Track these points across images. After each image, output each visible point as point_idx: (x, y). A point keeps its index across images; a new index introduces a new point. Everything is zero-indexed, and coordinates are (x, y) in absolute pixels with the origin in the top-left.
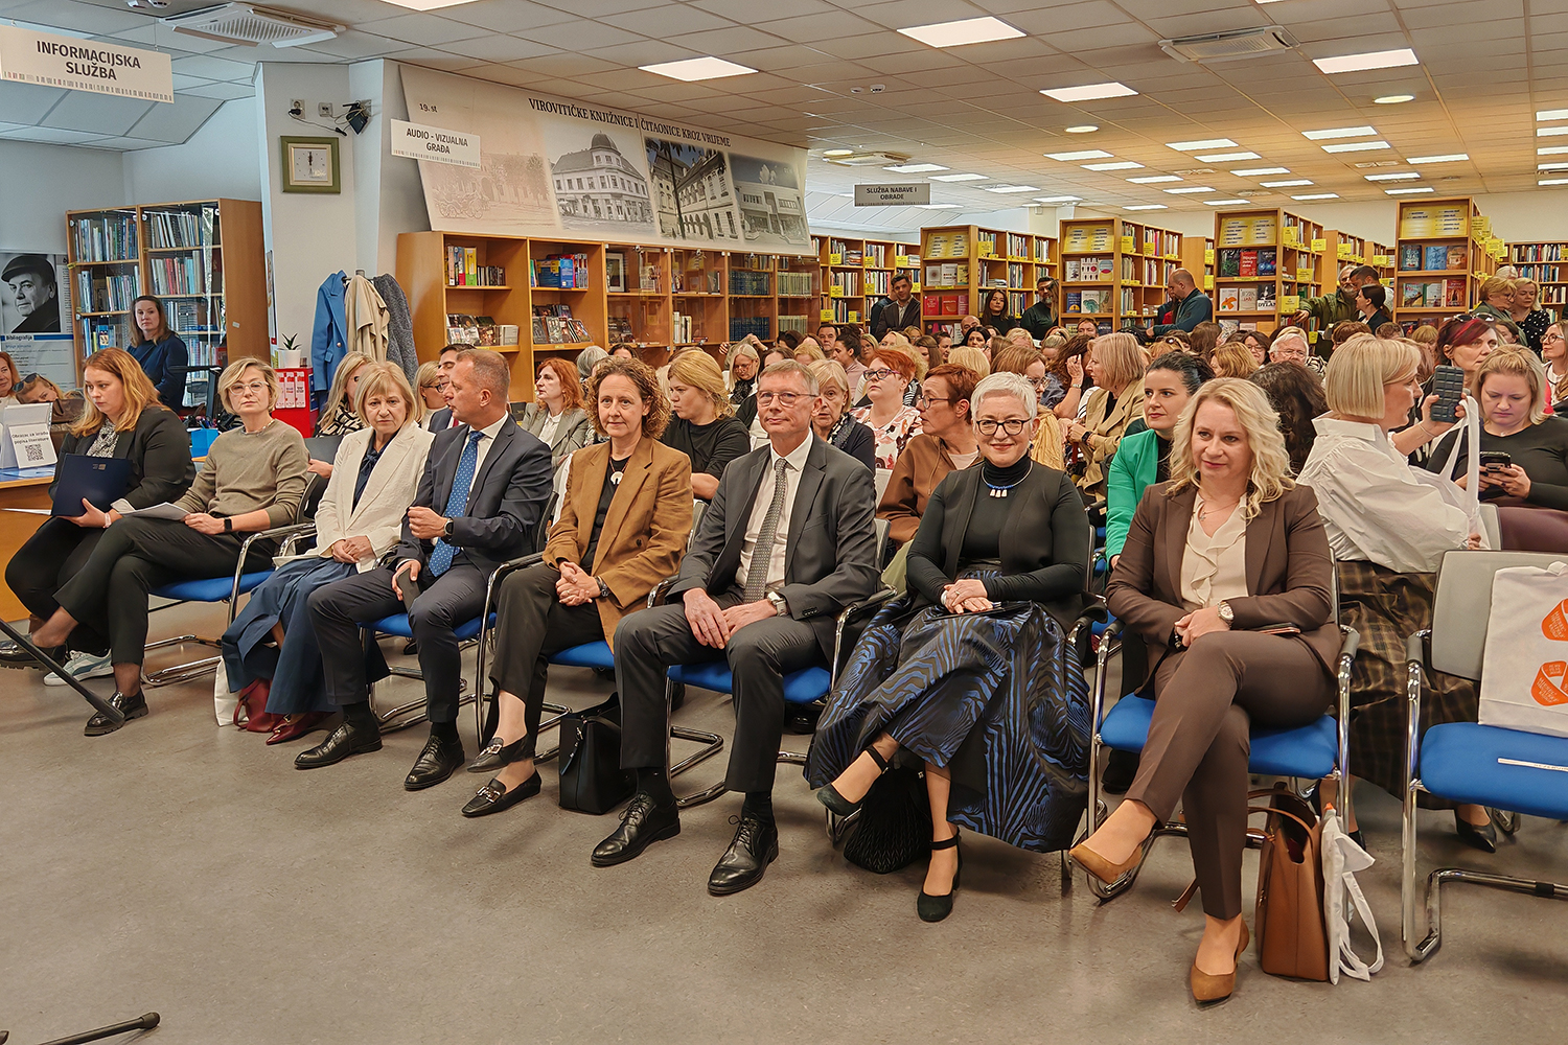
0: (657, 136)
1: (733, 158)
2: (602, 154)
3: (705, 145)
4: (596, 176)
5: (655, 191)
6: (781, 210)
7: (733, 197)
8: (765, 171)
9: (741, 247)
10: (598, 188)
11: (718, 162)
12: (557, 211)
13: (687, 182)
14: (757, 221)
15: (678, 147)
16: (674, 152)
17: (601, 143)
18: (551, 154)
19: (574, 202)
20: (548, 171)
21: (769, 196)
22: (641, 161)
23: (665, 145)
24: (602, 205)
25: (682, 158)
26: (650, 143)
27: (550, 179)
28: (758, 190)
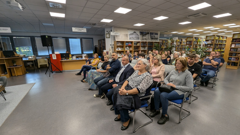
0: (141, 31)
1: (150, 33)
2: (135, 33)
3: (147, 32)
4: (134, 35)
5: (140, 36)
6: (155, 37)
7: (150, 36)
8: (154, 34)
9: (150, 41)
10: (134, 36)
11: (148, 33)
12: (129, 38)
13: (144, 35)
14: (152, 39)
15: (144, 32)
16: (143, 33)
17: (135, 32)
18: (129, 34)
19: (131, 38)
20: (128, 35)
21: (154, 36)
22: (139, 34)
23: (142, 32)
24: (134, 38)
25: (144, 33)
26: (140, 32)
27: (128, 36)
28: (153, 36)
